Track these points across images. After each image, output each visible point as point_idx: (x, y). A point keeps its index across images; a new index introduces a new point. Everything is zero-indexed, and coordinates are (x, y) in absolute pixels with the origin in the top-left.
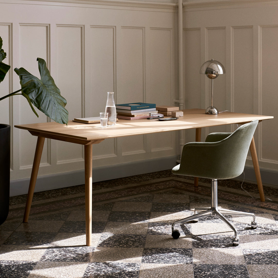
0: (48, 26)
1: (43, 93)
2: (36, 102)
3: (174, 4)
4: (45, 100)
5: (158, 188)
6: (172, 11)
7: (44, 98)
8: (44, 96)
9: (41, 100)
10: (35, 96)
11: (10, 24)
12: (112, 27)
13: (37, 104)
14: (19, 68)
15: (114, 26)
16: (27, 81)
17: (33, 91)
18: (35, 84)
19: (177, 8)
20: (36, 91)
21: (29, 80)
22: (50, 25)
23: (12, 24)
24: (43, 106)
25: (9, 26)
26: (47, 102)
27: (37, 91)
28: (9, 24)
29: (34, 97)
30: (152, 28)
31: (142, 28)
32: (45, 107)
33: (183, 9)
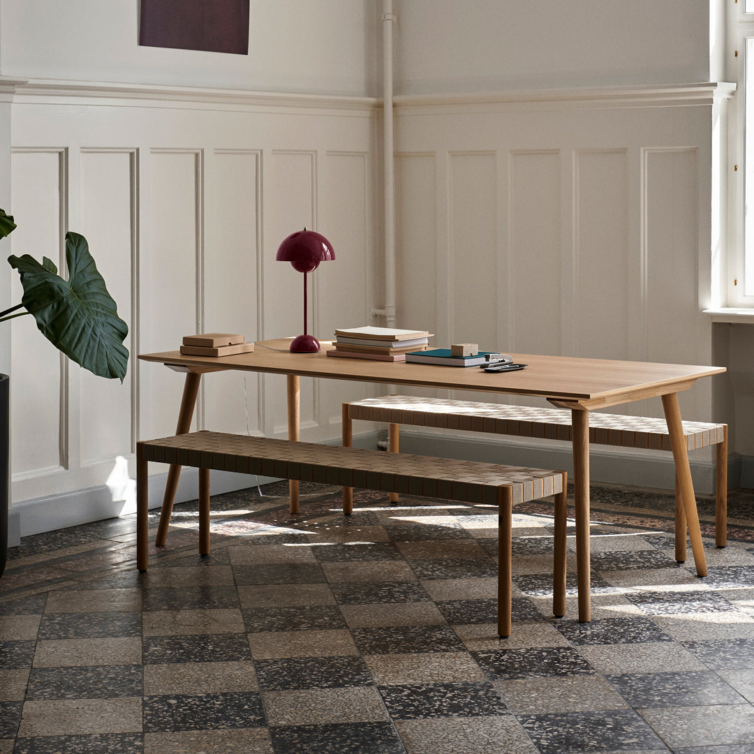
0: (134, 152)
1: (69, 311)
2: (50, 331)
3: (373, 100)
4: (72, 327)
5: (370, 498)
6: (367, 114)
7: (70, 321)
8: (72, 317)
9: (63, 326)
10: (49, 317)
11: (63, 150)
12: (254, 152)
13: (52, 333)
14: (19, 256)
15: (258, 150)
16: (35, 285)
17: (47, 306)
18: (52, 290)
19: (380, 107)
20: (53, 306)
21: (39, 283)
22: (138, 150)
23: (67, 149)
24: (67, 339)
25: (60, 153)
26: (77, 329)
27: (55, 306)
28: (61, 150)
29: (47, 320)
30: (330, 152)
31: (311, 153)
32: (71, 342)
33: (394, 111)
